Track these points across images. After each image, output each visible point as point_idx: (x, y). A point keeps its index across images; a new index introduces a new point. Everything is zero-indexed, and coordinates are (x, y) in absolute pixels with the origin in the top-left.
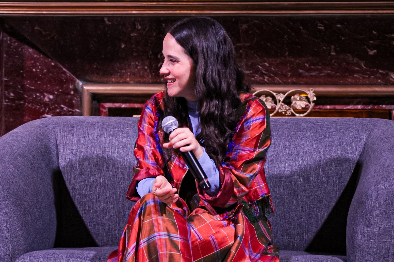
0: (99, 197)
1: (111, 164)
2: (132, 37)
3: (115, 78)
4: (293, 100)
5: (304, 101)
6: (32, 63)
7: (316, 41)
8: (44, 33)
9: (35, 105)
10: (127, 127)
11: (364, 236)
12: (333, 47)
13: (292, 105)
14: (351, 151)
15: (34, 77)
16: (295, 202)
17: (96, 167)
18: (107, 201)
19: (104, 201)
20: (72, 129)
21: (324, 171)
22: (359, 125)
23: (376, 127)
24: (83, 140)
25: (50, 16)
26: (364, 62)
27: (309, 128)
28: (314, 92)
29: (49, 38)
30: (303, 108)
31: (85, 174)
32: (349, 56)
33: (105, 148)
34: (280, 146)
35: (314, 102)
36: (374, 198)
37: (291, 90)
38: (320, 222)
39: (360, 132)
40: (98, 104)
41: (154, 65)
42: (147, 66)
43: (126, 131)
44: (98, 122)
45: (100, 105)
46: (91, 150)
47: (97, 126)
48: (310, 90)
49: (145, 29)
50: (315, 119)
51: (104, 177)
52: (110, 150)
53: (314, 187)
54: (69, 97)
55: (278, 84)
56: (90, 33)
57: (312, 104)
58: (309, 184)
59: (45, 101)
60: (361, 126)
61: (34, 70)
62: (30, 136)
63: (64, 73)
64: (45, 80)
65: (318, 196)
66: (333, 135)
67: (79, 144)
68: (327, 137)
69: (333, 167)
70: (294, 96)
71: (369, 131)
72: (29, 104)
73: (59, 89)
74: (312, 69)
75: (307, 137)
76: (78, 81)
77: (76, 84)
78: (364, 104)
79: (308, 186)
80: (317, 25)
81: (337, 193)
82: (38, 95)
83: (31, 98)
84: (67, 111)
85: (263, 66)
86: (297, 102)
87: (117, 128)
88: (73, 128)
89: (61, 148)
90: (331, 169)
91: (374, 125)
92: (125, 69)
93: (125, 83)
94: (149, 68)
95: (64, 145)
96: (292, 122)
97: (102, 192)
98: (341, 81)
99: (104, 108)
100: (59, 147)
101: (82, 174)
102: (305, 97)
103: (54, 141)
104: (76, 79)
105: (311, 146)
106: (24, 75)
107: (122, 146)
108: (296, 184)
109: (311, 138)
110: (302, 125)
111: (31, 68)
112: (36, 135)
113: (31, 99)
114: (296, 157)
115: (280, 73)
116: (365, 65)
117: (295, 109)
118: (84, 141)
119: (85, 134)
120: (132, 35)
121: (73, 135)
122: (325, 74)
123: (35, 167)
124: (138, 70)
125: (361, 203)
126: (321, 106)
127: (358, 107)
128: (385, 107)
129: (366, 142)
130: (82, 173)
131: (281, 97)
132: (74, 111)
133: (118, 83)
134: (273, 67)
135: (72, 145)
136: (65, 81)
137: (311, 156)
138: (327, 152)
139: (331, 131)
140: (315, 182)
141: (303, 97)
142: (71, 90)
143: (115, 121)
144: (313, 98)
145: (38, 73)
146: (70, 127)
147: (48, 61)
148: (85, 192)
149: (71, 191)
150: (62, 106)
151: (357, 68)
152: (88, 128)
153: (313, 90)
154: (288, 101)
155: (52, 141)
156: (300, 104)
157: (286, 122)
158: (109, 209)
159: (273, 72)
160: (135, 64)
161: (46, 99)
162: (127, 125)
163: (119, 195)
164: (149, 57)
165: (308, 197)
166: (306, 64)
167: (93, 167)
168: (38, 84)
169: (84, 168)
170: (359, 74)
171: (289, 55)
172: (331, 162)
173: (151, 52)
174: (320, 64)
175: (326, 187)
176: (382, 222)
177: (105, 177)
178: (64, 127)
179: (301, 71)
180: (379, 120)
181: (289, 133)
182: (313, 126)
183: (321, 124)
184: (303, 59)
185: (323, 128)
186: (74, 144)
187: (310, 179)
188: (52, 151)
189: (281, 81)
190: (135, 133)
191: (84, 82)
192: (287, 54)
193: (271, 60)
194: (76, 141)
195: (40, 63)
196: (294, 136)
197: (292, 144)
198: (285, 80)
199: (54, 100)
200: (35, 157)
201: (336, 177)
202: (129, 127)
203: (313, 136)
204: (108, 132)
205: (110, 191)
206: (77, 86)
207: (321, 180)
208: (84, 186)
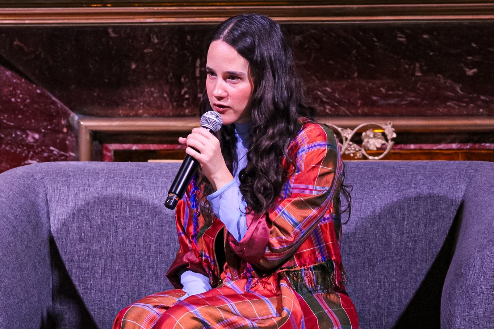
0: (104, 272)
1: (121, 226)
2: (147, 53)
3: (123, 110)
4: (364, 137)
5: (380, 138)
6: (10, 91)
7: (396, 57)
8: (26, 49)
9: (15, 147)
10: (142, 176)
11: (464, 320)
12: (418, 65)
13: (363, 144)
14: (445, 205)
16: (370, 275)
17: (100, 230)
18: (116, 276)
19: (112, 276)
20: (67, 180)
21: (408, 233)
22: (455, 170)
23: (479, 173)
25: (35, 27)
26: (461, 85)
27: (388, 175)
28: (393, 127)
29: (33, 56)
30: (378, 149)
31: (85, 240)
32: (439, 77)
33: (113, 204)
35: (393, 139)
36: (477, 268)
37: (362, 124)
38: (404, 302)
39: (457, 180)
40: (100, 146)
41: (176, 92)
42: (167, 93)
43: (141, 182)
44: (103, 170)
45: (103, 147)
46: (94, 207)
47: (101, 175)
48: (388, 124)
49: (164, 42)
50: (396, 163)
51: (111, 244)
52: (119, 207)
53: (395, 254)
54: (61, 136)
55: (344, 116)
56: (89, 49)
57: (391, 143)
58: (388, 250)
59: (28, 141)
60: (458, 172)
61: (13, 100)
62: (11, 190)
63: (54, 103)
64: (28, 114)
65: (401, 267)
66: (421, 184)
67: (77, 200)
68: (412, 187)
69: (422, 227)
70: (365, 132)
71: (469, 178)
72: (6, 145)
73: (47, 126)
74: (390, 95)
76: (73, 114)
77: (70, 119)
78: (462, 142)
80: (396, 36)
81: (426, 263)
82: (19, 133)
83: (9, 138)
84: (58, 155)
85: (324, 92)
86: (370, 140)
87: (128, 178)
88: (68, 178)
89: (52, 205)
90: (418, 231)
91: (476, 171)
92: (136, 98)
93: (137, 116)
94: (168, 95)
95: (57, 201)
96: (365, 166)
97: (108, 264)
98: (430, 112)
99: (109, 151)
100: (50, 204)
101: (81, 240)
102: (380, 134)
103: (43, 196)
104: (70, 111)
105: (390, 199)
109: (390, 188)
110: (379, 171)
111: (9, 97)
112: (19, 188)
113: (9, 140)
114: (371, 215)
115: (346, 101)
116: (461, 90)
117: (367, 149)
118: (83, 195)
119: (85, 186)
120: (145, 51)
121: (69, 188)
122: (407, 102)
123: (17, 231)
124: (154, 98)
125: (459, 276)
126: (403, 146)
127: (452, 146)
128: (490, 146)
129: (465, 194)
130: (81, 238)
131: (348, 134)
132: (68, 155)
133: (127, 116)
134: (337, 92)
135: (67, 202)
136: (54, 114)
137: (391, 213)
139: (417, 178)
140: (397, 248)
141: (378, 134)
142: (63, 126)
143: (126, 168)
144: (392, 135)
145: (19, 104)
146: (64, 176)
147: (32, 87)
149: (67, 263)
150: (52, 148)
151: (451, 94)
152: (89, 178)
153: (392, 124)
154: (357, 139)
155: (41, 196)
156: (374, 143)
157: (357, 168)
158: (119, 288)
159: (336, 100)
160: (150, 90)
161: (30, 139)
162: (141, 173)
163: (132, 268)
164: (170, 81)
165: (388, 268)
166: (381, 89)
167: (97, 230)
168: (19, 119)
169: (84, 232)
170: (454, 102)
171: (359, 76)
172: (418, 221)
173: (171, 74)
174: (401, 88)
175: (412, 255)
176: (489, 301)
177: (112, 244)
178: (57, 176)
179: (375, 98)
180: (482, 164)
181: (361, 182)
182: (394, 172)
183: (404, 169)
184: (378, 82)
185: (406, 174)
186: (70, 200)
187: (390, 244)
188: (41, 209)
189: (348, 113)
190: (153, 184)
191: (81, 116)
192: (356, 75)
193: (334, 83)
194: (72, 196)
195: (21, 91)
196: (368, 185)
197: (366, 196)
198: (353, 111)
199: (40, 141)
200: (18, 217)
201: (425, 242)
202: (145, 176)
203: (394, 185)
204: (116, 182)
205: (119, 263)
206: (71, 122)
207: (404, 245)
208: (84, 256)
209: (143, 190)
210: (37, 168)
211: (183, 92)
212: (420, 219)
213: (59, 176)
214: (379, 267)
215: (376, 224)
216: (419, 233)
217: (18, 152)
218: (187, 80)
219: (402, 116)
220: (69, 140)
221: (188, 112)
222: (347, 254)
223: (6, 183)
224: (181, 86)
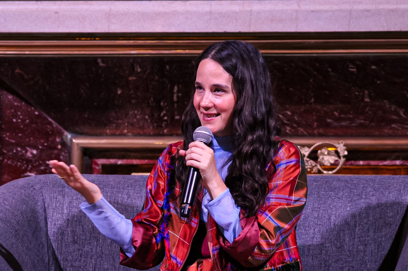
2: (131, 81)
3: (110, 130)
4: (319, 154)
5: (333, 155)
6: (12, 112)
7: (347, 85)
8: (26, 77)
9: (16, 161)
10: (128, 187)
12: (366, 92)
13: (319, 160)
14: (391, 214)
15: (14, 129)
17: (91, 234)
20: (63, 190)
21: (359, 238)
22: (400, 183)
24: (76, 202)
25: (34, 57)
26: (404, 110)
27: (342, 187)
28: (344, 145)
29: (32, 82)
30: (332, 164)
31: (78, 242)
32: (385, 103)
34: (308, 209)
35: (345, 156)
37: (318, 143)
39: (402, 192)
40: (89, 161)
41: (156, 114)
42: (148, 115)
43: (126, 192)
45: (92, 161)
48: (340, 143)
49: (146, 71)
50: (349, 176)
51: (100, 246)
53: (348, 256)
54: (56, 151)
55: (303, 136)
56: (81, 77)
57: (343, 160)
58: (342, 253)
59: (27, 156)
60: (403, 185)
61: (14, 120)
62: (13, 198)
63: (50, 123)
64: (27, 133)
65: (353, 267)
66: (370, 195)
67: (71, 207)
68: (362, 198)
69: (371, 233)
70: (321, 150)
72: (8, 160)
73: (44, 143)
74: (342, 118)
75: (339, 198)
76: (66, 133)
77: (64, 137)
78: (404, 159)
79: (341, 255)
80: (348, 67)
81: (375, 264)
82: (19, 149)
83: (11, 153)
85: (284, 115)
86: (325, 157)
87: (115, 188)
88: (64, 189)
89: (49, 211)
90: (368, 236)
92: (122, 119)
93: (122, 135)
94: (149, 117)
95: (54, 208)
96: (322, 180)
97: (98, 263)
98: (377, 133)
99: (97, 165)
100: (47, 210)
101: (75, 242)
102: (334, 152)
103: (41, 204)
104: (64, 130)
105: (344, 208)
106: (3, 126)
107: (122, 209)
108: (327, 253)
109: (344, 199)
110: (334, 184)
111: (11, 118)
112: (21, 197)
113: (11, 155)
114: (327, 222)
115: (304, 123)
116: (404, 114)
117: (322, 165)
118: (76, 204)
119: (77, 195)
120: (130, 79)
121: (64, 197)
122: (357, 124)
123: (19, 235)
124: (137, 120)
126: (353, 162)
127: (396, 163)
130: (75, 241)
131: (306, 152)
133: (113, 135)
134: (296, 115)
135: (63, 209)
136: (50, 133)
138: (364, 215)
139: (367, 190)
140: (349, 251)
141: (332, 152)
142: (58, 143)
143: (114, 180)
144: (344, 153)
145: (19, 124)
146: (60, 187)
147: (31, 109)
148: (78, 263)
149: (62, 262)
151: (395, 117)
153: (344, 143)
154: (313, 156)
155: (39, 204)
156: (328, 160)
157: (314, 181)
159: (296, 122)
160: (134, 113)
161: (29, 155)
162: (127, 184)
164: (151, 104)
166: (335, 113)
167: (88, 233)
168: (19, 136)
169: (77, 236)
170: (398, 124)
171: (315, 102)
172: (368, 227)
173: (152, 99)
174: (352, 112)
175: (362, 257)
177: (102, 246)
178: (53, 187)
179: (329, 120)
181: (318, 193)
182: (347, 185)
183: (355, 182)
184: (331, 107)
185: (358, 187)
186: (65, 207)
187: (344, 247)
188: (40, 215)
189: (305, 133)
190: (137, 194)
191: (74, 135)
192: (312, 100)
193: (293, 107)
194: (67, 204)
195: (21, 112)
196: (325, 196)
197: (323, 205)
198: (310, 132)
199: (38, 156)
200: (20, 222)
201: (374, 245)
202: (130, 187)
203: (347, 196)
204: (105, 192)
205: (107, 262)
206: (65, 140)
207: (356, 248)
208: (77, 256)
209: (129, 199)
210: (36, 180)
211: (162, 114)
212: (369, 226)
213: (55, 186)
214: (334, 267)
215: (331, 230)
216: (369, 238)
217: (18, 166)
218: (166, 104)
219: (352, 136)
220: (63, 156)
221: (167, 132)
222: (306, 256)
223: (10, 193)
224: (161, 109)
